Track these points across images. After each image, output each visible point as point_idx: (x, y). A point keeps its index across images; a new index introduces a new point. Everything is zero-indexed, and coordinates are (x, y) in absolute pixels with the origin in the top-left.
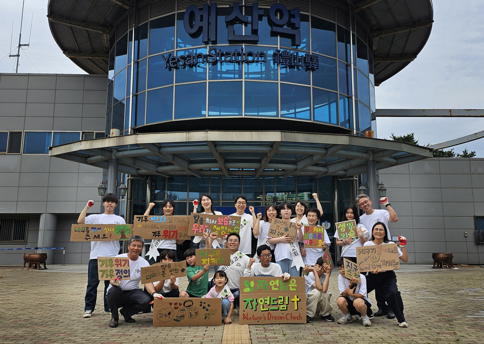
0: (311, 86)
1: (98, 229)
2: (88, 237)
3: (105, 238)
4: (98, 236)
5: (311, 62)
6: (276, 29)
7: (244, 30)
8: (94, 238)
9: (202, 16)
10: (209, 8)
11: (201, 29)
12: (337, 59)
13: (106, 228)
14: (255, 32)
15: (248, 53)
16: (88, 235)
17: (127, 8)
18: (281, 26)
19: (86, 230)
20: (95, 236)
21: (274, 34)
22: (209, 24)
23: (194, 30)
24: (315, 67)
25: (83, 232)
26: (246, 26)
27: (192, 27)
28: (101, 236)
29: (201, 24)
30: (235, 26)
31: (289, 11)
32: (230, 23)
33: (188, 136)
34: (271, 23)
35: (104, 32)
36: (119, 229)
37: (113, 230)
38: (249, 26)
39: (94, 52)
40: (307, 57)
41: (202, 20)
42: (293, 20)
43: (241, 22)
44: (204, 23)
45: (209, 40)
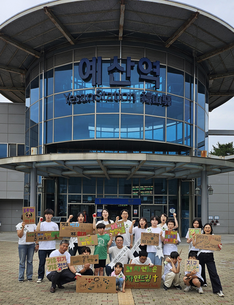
0: (166, 118)
1: (42, 234)
2: (36, 239)
3: (45, 239)
4: (41, 239)
5: (166, 101)
6: (143, 77)
7: (120, 77)
8: (39, 240)
9: (91, 66)
10: (97, 60)
11: (91, 75)
12: (184, 97)
13: (46, 234)
14: (128, 78)
15: (123, 94)
16: (36, 238)
17: (38, 57)
18: (146, 74)
19: (34, 235)
20: (40, 238)
21: (141, 80)
22: (96, 72)
23: (86, 77)
24: (169, 104)
25: (33, 236)
26: (122, 74)
27: (84, 73)
28: (43, 238)
29: (91, 72)
30: (114, 73)
31: (152, 63)
32: (111, 72)
33: (84, 156)
34: (139, 72)
35: (22, 73)
36: (53, 234)
37: (50, 234)
38: (124, 74)
39: (14, 86)
40: (164, 97)
41: (91, 69)
42: (155, 70)
43: (119, 71)
44: (93, 72)
45: (96, 84)
